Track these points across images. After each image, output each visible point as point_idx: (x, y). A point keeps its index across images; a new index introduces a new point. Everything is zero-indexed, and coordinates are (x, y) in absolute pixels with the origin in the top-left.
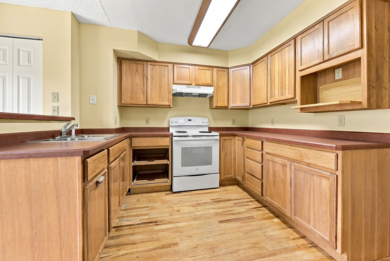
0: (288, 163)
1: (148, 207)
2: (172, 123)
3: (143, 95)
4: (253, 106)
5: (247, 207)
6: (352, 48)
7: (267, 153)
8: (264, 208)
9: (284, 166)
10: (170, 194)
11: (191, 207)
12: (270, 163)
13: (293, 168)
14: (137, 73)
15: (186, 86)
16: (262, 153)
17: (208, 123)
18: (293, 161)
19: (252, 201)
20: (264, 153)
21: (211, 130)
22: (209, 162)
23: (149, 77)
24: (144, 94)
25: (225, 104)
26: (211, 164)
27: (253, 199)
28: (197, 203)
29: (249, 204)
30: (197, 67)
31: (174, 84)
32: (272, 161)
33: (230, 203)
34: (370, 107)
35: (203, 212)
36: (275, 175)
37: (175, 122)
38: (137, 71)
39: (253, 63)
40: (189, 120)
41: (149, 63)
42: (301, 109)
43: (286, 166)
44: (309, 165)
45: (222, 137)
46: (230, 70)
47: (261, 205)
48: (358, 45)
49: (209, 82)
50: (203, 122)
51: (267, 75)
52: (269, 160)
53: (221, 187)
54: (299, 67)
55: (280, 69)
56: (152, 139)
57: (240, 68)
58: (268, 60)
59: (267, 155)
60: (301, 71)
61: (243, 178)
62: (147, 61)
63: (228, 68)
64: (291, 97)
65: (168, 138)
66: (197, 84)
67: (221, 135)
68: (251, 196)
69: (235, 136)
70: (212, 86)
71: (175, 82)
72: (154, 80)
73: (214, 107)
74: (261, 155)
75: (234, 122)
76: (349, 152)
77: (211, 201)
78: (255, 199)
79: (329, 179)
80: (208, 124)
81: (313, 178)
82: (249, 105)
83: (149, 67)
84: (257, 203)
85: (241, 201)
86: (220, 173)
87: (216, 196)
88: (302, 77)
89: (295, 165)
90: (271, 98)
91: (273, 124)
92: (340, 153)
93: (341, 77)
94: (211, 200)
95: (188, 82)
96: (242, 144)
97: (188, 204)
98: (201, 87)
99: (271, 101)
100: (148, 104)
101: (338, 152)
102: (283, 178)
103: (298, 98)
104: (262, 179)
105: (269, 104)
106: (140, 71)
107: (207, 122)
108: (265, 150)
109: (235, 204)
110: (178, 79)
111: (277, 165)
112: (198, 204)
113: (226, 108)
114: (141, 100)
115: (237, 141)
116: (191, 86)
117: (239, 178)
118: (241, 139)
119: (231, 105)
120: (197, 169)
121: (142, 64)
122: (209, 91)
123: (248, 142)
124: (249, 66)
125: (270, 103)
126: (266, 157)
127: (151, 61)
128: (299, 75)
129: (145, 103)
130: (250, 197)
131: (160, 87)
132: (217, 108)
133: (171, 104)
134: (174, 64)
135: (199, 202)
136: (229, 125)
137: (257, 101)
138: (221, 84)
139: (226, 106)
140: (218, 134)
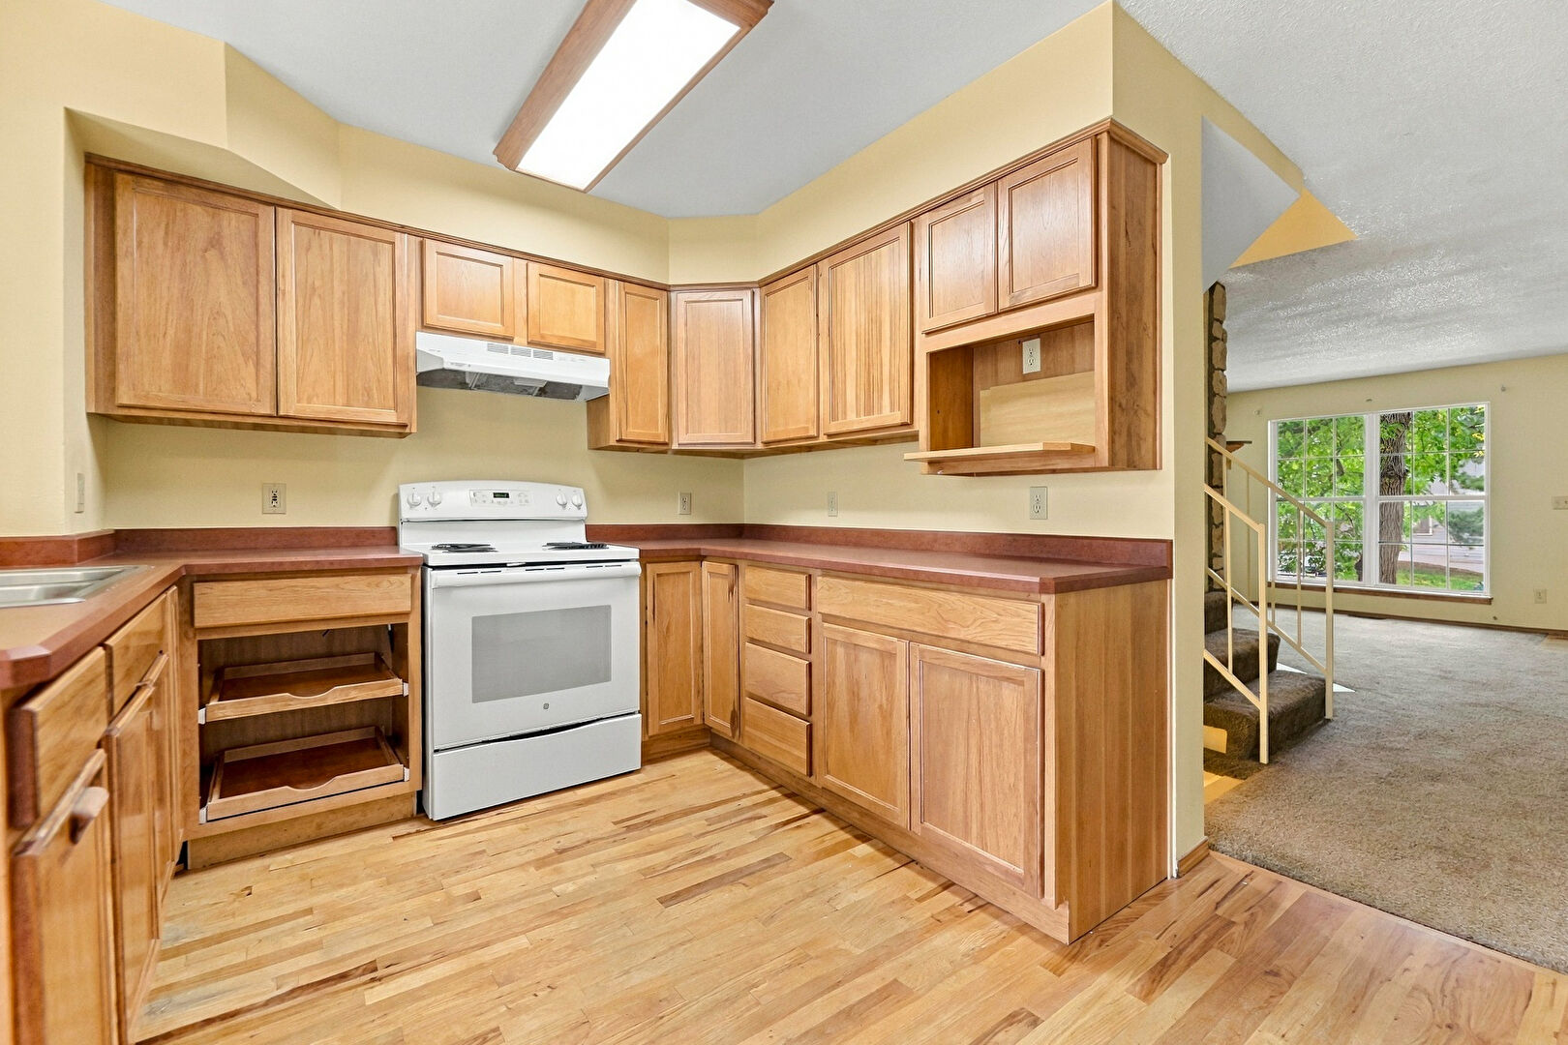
0: (900, 647)
1: (309, 911)
2: (413, 505)
3: (251, 368)
4: (766, 443)
5: (760, 824)
6: (1072, 286)
7: (827, 618)
8: (815, 817)
9: (887, 656)
10: (418, 832)
11: (532, 869)
12: (840, 651)
13: (916, 664)
14: (212, 254)
15: (484, 343)
16: (810, 619)
17: (584, 507)
18: (911, 636)
19: (772, 801)
20: (817, 620)
21: (598, 536)
22: (600, 673)
23: (289, 284)
24: (257, 364)
25: (658, 433)
26: (607, 678)
27: (774, 794)
28: (557, 846)
29: (763, 811)
30: (535, 268)
31: (425, 327)
32: (847, 645)
33: (695, 823)
34: (1113, 465)
35: (591, 878)
36: (854, 695)
37: (426, 505)
38: (215, 242)
39: (765, 283)
40: (496, 495)
41: (285, 214)
42: (933, 463)
43: (892, 655)
44: (963, 645)
45: (649, 567)
46: (680, 299)
47: (807, 808)
48: (1087, 280)
49: (590, 334)
50: (564, 505)
51: (818, 335)
52: (835, 642)
53: (648, 768)
54: (923, 322)
55: (863, 320)
56: (318, 585)
57: (718, 295)
58: (821, 279)
59: (826, 625)
60: (929, 333)
61: (736, 718)
62: (276, 203)
63: (666, 289)
64: (898, 421)
65: (406, 579)
66: (537, 339)
67: (645, 559)
68: (765, 783)
69: (700, 558)
70: (601, 355)
71: (429, 321)
72: (316, 301)
73: (613, 443)
74: (804, 626)
75: (688, 502)
76: (1072, 598)
77: (615, 827)
78: (780, 792)
79: (1021, 683)
80: (583, 513)
81: (978, 688)
82: (751, 440)
83: (290, 234)
84: (788, 802)
85: (732, 806)
86: (644, 711)
87: (629, 806)
88: (934, 357)
89: (922, 651)
90: (834, 417)
91: (834, 513)
92: (1050, 601)
93: (1037, 367)
94: (615, 823)
95: (497, 328)
96: (731, 590)
97: (513, 859)
98: (556, 355)
99: (833, 430)
100: (281, 413)
101: (1044, 598)
102: (884, 698)
103: (922, 425)
104: (810, 712)
105: (823, 439)
106: (234, 248)
107: (580, 502)
108: (822, 606)
109: (710, 821)
110: (445, 309)
111: (864, 657)
112: (561, 852)
113: (660, 448)
114: (246, 395)
115: (710, 576)
116: (510, 346)
117: (721, 723)
118: (725, 568)
119: (682, 438)
120: (546, 706)
121: (247, 213)
122: (591, 373)
123: (751, 577)
124: (749, 292)
125: (829, 436)
126: (824, 630)
127: (296, 203)
128: (925, 346)
129: (266, 409)
130: (766, 787)
131: (353, 333)
132: (624, 447)
133: (410, 417)
134: (422, 235)
135: (565, 842)
136: (672, 515)
137: (782, 428)
138: (638, 349)
139: (662, 440)
140: (633, 552)
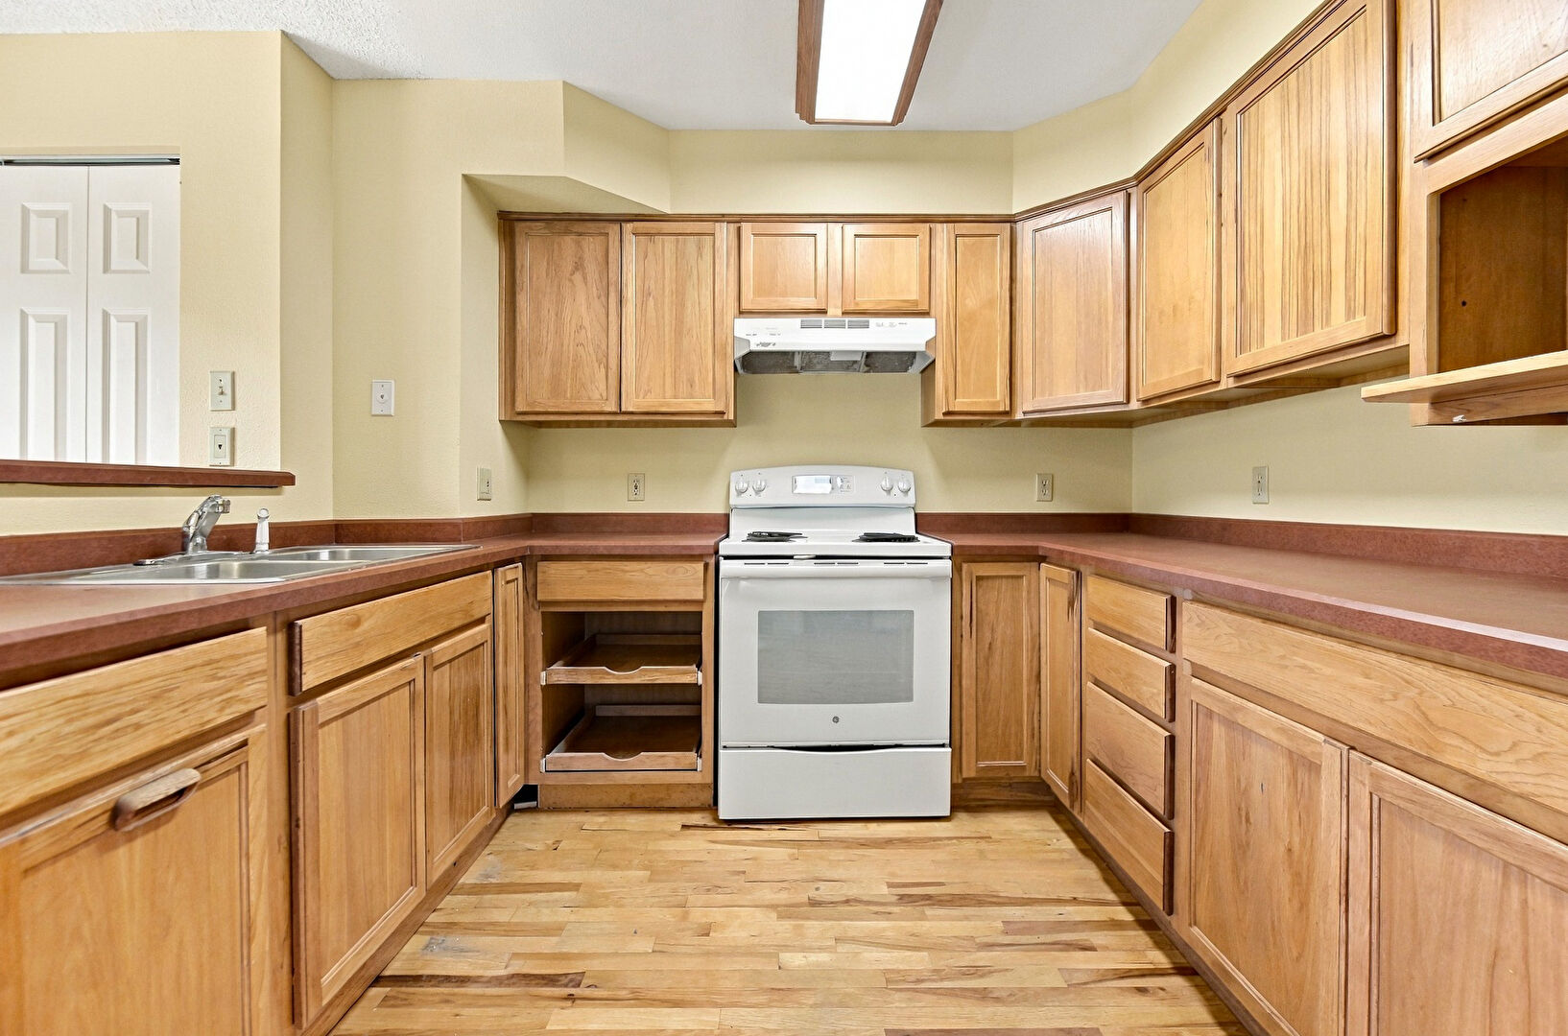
0: (1330, 756)
1: (576, 887)
2: (740, 493)
3: (603, 370)
4: (1146, 401)
5: (1080, 961)
7: (1199, 672)
8: (1178, 982)
9: (1305, 766)
10: (705, 827)
11: (774, 915)
12: (1218, 730)
13: (1361, 793)
14: (578, 277)
15: (797, 321)
16: (1173, 667)
17: (912, 493)
18: (1356, 743)
19: (1115, 925)
20: (1184, 671)
21: (926, 524)
22: (899, 691)
23: (630, 292)
24: (607, 368)
25: (998, 400)
26: (910, 699)
27: (1123, 914)
28: (813, 894)
29: (1097, 938)
30: (851, 229)
31: (742, 313)
32: (1230, 724)
33: (987, 923)
35: (823, 957)
36: (1243, 816)
37: (751, 491)
38: (579, 266)
39: (1141, 177)
41: (628, 227)
42: (1443, 401)
43: (1314, 768)
45: (965, 566)
46: (1024, 229)
47: (1168, 956)
49: (913, 293)
50: (889, 491)
51: (1220, 225)
52: (1210, 714)
53: (962, 816)
54: (1420, 135)
55: (1295, 177)
56: (627, 568)
57: (1073, 212)
58: (1225, 138)
59: (1195, 681)
60: (1433, 156)
61: (1076, 782)
62: (621, 220)
63: (1011, 220)
64: (1363, 332)
65: (700, 566)
66: (852, 307)
67: (959, 556)
68: (1116, 891)
69: (1040, 558)
70: (925, 314)
71: (745, 306)
72: (651, 302)
73: (939, 416)
74: (1162, 678)
75: (1048, 485)
77: (885, 890)
78: (1131, 912)
80: (911, 499)
82: (1121, 398)
83: (631, 243)
84: (1141, 938)
85: (1051, 913)
86: (955, 743)
87: (916, 867)
89: (1375, 775)
90: (1241, 347)
91: (1264, 497)
94: (890, 885)
95: (811, 303)
96: (1071, 604)
97: (767, 894)
98: (873, 321)
99: (1240, 368)
100: (623, 409)
102: (1296, 839)
103: (1416, 333)
104: (1171, 812)
105: (1227, 383)
106: (592, 268)
107: (906, 487)
108: (1191, 649)
109: (1009, 927)
110: (759, 291)
111: (1257, 751)
112: (814, 903)
113: (1002, 420)
114: (598, 397)
115: (1049, 583)
116: (823, 319)
117: (1061, 786)
118: (1065, 574)
119: (1027, 404)
120: (836, 720)
121: (601, 234)
122: (909, 335)
123: (1098, 592)
124: (1121, 196)
125: (1238, 377)
126: (1192, 689)
127: (636, 215)
128: (1421, 185)
129: (612, 407)
130: (1111, 897)
131: (680, 329)
132: (953, 421)
133: (727, 406)
134: (737, 220)
135: (826, 891)
137: (1165, 377)
138: (971, 302)
139: (1001, 409)
140: (942, 547)
